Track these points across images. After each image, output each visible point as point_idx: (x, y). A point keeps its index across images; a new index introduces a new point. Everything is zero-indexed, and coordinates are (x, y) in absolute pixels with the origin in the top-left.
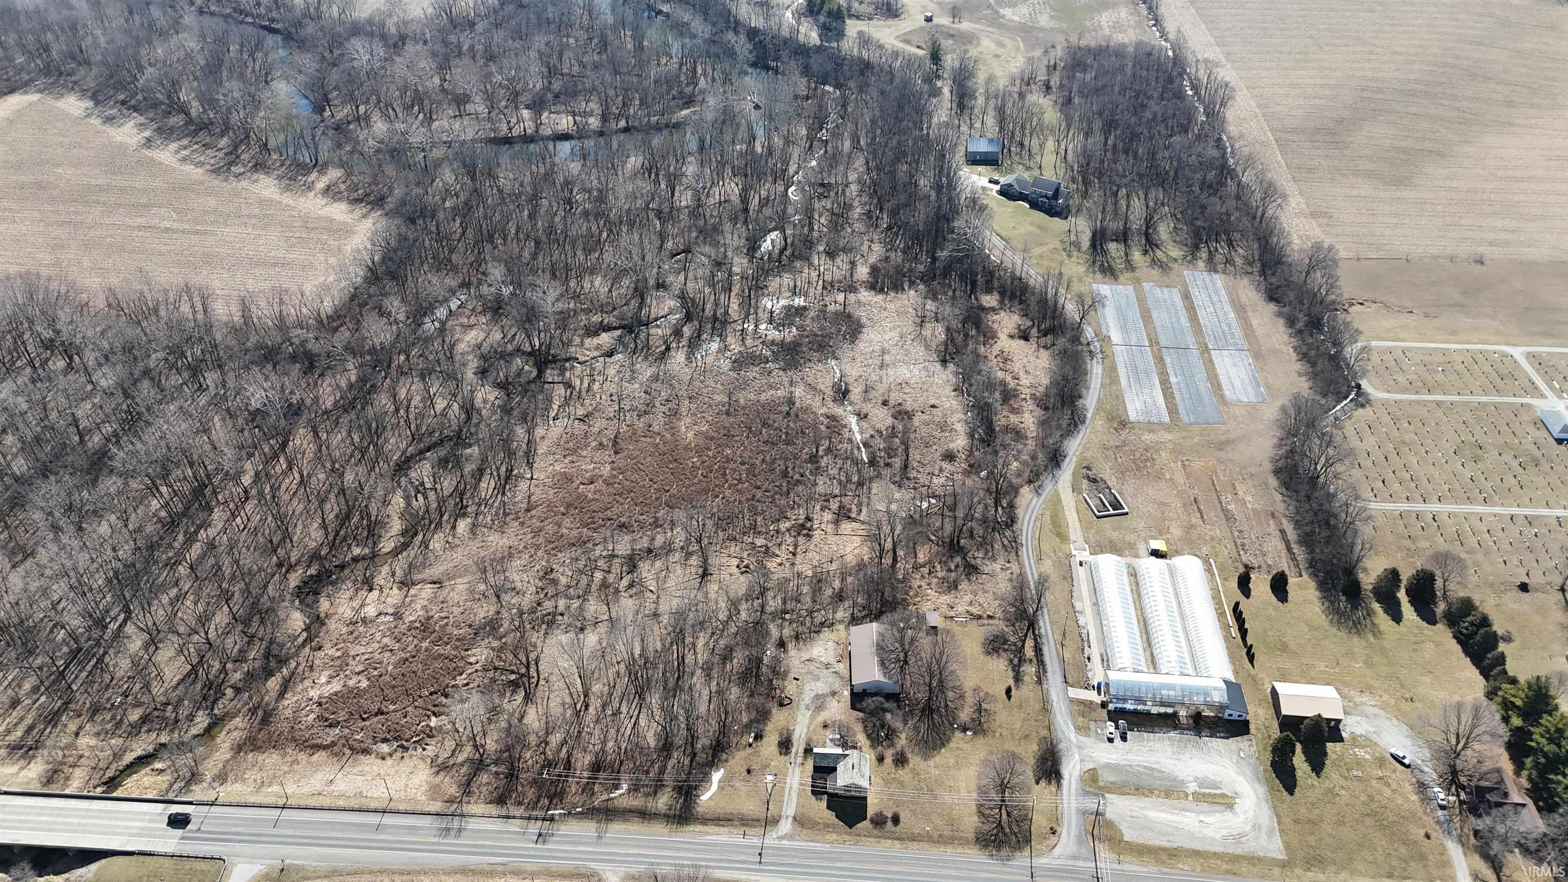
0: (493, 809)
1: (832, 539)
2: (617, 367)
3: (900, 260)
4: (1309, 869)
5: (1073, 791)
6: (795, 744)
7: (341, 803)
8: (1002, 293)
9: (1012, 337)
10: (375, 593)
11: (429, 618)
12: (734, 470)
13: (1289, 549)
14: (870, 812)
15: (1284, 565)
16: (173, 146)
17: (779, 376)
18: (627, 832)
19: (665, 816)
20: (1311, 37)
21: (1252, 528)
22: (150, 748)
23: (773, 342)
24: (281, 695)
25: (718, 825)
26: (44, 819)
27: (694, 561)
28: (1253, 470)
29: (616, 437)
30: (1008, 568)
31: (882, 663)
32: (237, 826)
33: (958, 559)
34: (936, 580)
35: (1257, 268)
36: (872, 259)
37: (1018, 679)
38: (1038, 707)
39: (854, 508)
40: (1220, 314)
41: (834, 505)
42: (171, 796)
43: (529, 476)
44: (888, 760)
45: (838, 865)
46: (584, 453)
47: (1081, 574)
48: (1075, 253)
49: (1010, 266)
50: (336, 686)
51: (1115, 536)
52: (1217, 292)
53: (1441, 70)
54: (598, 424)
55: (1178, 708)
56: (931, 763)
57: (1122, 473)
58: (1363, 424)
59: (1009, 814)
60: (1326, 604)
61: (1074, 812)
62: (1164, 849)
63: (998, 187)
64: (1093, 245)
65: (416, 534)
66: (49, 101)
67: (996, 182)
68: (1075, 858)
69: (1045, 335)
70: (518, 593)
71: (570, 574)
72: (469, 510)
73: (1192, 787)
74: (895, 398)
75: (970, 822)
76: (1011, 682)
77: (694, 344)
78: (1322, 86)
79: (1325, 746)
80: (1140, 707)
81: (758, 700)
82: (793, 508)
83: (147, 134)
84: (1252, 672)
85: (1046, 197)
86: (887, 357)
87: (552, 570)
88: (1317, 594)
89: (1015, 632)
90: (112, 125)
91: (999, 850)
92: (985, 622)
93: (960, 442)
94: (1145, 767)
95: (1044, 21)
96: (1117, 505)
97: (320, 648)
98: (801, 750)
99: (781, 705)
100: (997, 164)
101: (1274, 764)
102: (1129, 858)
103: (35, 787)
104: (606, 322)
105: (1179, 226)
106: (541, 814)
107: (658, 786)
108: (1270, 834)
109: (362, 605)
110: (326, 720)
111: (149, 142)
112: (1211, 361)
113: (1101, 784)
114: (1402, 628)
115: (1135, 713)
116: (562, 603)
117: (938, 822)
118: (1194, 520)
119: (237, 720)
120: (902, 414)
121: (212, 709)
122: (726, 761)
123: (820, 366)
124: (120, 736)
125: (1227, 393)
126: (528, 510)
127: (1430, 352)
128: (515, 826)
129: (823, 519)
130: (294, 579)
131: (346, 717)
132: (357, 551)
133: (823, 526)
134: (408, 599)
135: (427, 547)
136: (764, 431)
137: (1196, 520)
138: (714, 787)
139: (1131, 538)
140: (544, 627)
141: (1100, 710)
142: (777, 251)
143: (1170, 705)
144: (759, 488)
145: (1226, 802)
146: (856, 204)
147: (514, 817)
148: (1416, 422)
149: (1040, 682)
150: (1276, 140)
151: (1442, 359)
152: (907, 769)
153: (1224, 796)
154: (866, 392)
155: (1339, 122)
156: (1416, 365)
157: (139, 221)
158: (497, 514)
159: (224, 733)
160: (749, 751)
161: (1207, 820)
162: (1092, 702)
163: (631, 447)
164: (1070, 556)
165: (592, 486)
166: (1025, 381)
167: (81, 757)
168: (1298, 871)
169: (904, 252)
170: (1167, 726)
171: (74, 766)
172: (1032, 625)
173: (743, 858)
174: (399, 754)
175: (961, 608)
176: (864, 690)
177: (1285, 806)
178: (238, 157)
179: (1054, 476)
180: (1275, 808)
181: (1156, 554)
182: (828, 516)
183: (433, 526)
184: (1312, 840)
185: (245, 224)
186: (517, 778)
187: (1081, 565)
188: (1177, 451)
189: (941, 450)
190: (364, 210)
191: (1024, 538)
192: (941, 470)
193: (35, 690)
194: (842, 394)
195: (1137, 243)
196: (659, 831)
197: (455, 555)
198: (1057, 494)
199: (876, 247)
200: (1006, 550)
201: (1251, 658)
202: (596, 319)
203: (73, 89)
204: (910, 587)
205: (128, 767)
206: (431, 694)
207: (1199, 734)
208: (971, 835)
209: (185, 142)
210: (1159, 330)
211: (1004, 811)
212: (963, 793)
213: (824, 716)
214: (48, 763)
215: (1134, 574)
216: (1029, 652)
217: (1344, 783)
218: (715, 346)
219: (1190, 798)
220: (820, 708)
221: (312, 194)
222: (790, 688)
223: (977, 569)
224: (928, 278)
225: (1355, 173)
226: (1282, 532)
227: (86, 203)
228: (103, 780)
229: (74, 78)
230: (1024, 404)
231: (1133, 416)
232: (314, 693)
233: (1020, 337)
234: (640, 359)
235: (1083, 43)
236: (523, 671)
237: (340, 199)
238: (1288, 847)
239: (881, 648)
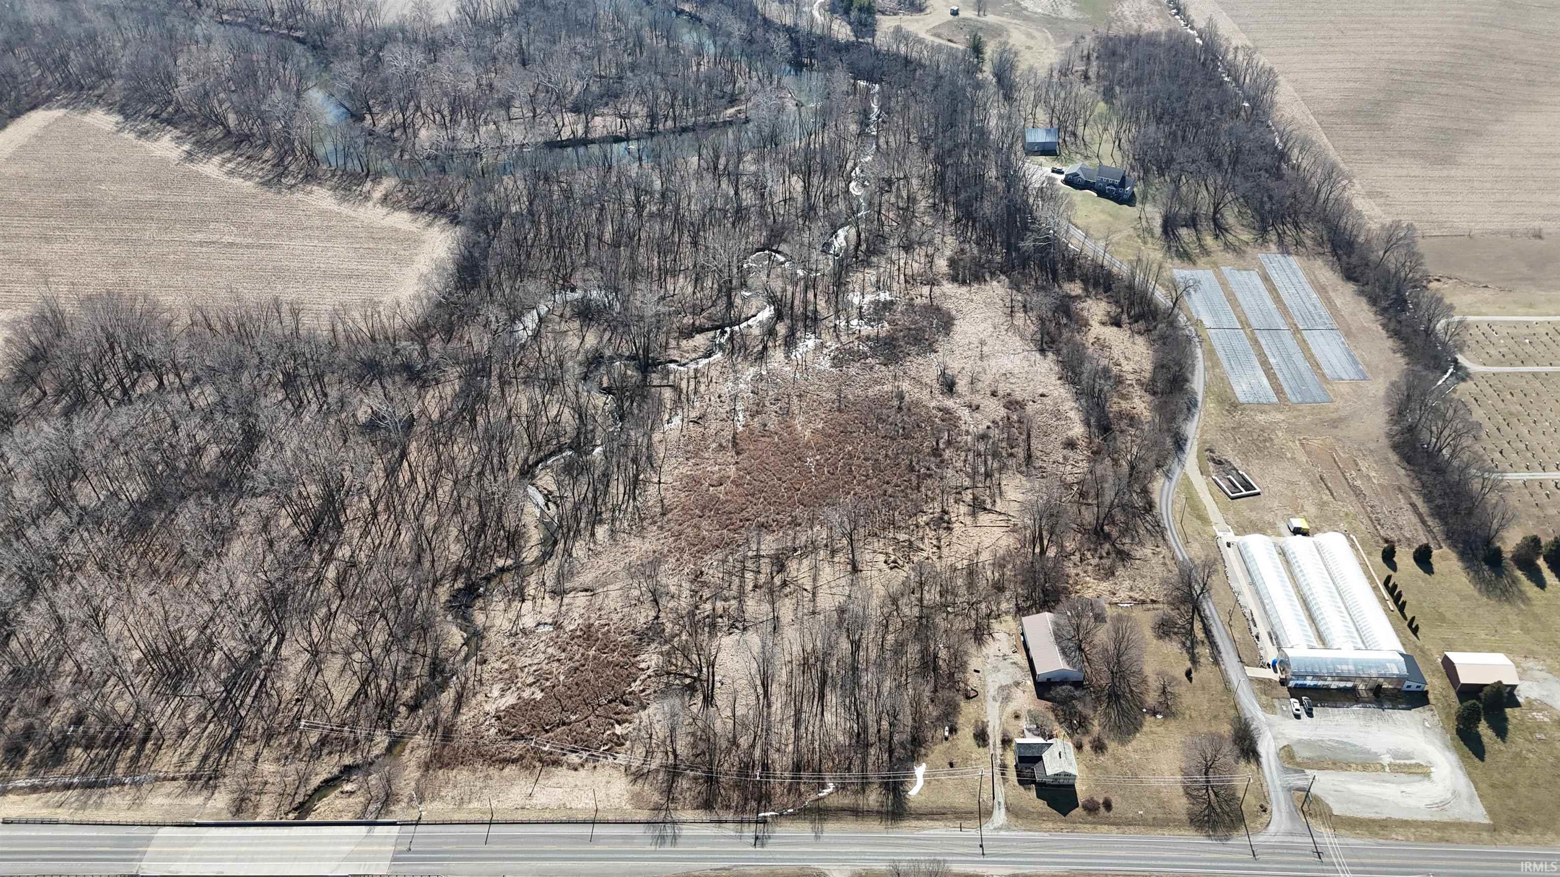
0: (701, 815)
1: (972, 531)
2: (719, 368)
3: (976, 251)
4: (1516, 832)
5: (1273, 768)
6: (991, 736)
7: (547, 816)
8: (1085, 281)
9: (1103, 324)
10: (528, 604)
11: (590, 626)
12: (860, 466)
13: (1424, 522)
14: (1081, 798)
15: (1423, 539)
16: (217, 160)
17: (881, 371)
18: (843, 831)
19: (878, 812)
20: (1331, 22)
21: (1382, 502)
22: (336, 771)
23: (868, 338)
24: (457, 710)
25: (933, 820)
26: (244, 849)
27: (840, 558)
28: (1372, 446)
29: (734, 437)
30: (1159, 553)
31: (1063, 651)
32: (446, 844)
33: (1107, 546)
34: (1090, 568)
35: (1328, 248)
36: (948, 253)
37: (1194, 660)
38: (1221, 687)
39: (988, 501)
40: (1302, 294)
41: (968, 497)
42: (370, 818)
43: (656, 480)
44: (1087, 747)
45: (1061, 852)
46: (706, 455)
47: (1230, 555)
48: (1150, 240)
49: (1091, 254)
50: (510, 699)
51: (1253, 516)
52: (1294, 273)
53: (1462, 51)
54: (713, 426)
55: (1358, 682)
56: (1129, 748)
57: (1245, 454)
58: (1468, 397)
59: (1216, 794)
60: (1472, 574)
61: (1279, 789)
62: (1374, 821)
63: (1063, 177)
64: (1165, 231)
65: (555, 543)
66: (76, 116)
67: (1060, 172)
68: (1291, 834)
69: (1136, 321)
70: (673, 597)
71: (721, 575)
72: (604, 516)
73: (1386, 759)
74: (1003, 388)
75: (1181, 804)
76: (1189, 665)
77: (790, 342)
78: (1353, 69)
79: (1504, 713)
80: (1320, 683)
81: (943, 694)
82: (926, 502)
83: (187, 147)
84: (1418, 643)
85: (1113, 185)
86: (985, 349)
87: (702, 573)
88: (1460, 564)
89: (1181, 616)
90: (148, 139)
91: (1215, 830)
92: (1150, 606)
93: (1078, 430)
94: (1337, 742)
95: (1067, 12)
96: (1248, 486)
97: (485, 661)
98: (998, 742)
99: (968, 698)
100: (1055, 154)
101: (1459, 732)
102: (1343, 832)
103: (226, 818)
104: (697, 323)
105: (1243, 210)
106: (753, 817)
107: (864, 786)
108: (1470, 799)
109: (519, 617)
110: (509, 733)
111: (190, 156)
112: (1304, 341)
113: (1298, 760)
114: (1547, 594)
115: (1315, 688)
116: (719, 604)
117: (1149, 805)
118: (1325, 498)
119: (418, 738)
120: (1012, 404)
121: (390, 728)
122: (926, 755)
123: (920, 360)
124: (301, 760)
125: (1326, 371)
126: (663, 514)
127: (1515, 325)
128: (729, 830)
129: (959, 511)
130: (443, 593)
131: (528, 730)
132: (500, 563)
133: (961, 518)
134: (564, 608)
135: (570, 555)
136: (880, 426)
137: (1326, 497)
138: (920, 782)
139: (1269, 517)
140: (706, 629)
141: (1280, 687)
142: (852, 247)
143: (1348, 679)
144: (888, 483)
145: (1421, 771)
146: (919, 197)
147: (726, 822)
148: (1516, 391)
149: (1216, 662)
150: (1320, 123)
151: (1526, 331)
152: (1107, 755)
153: (1419, 765)
154: (972, 383)
155: (1377, 103)
156: (1503, 338)
157: (199, 236)
158: (633, 519)
159: (407, 751)
160: (947, 744)
161: (1408, 790)
162: (1270, 680)
163: (751, 447)
164: (1215, 538)
165: (722, 488)
166: (1127, 367)
167: (266, 783)
168: (1505, 834)
169: (978, 244)
170: (1349, 700)
171: (260, 793)
172: (1196, 608)
173: (966, 850)
174: (591, 764)
175: (1123, 594)
176: (1049, 679)
177: (1478, 771)
178: (286, 168)
179: (1180, 460)
180: (1469, 774)
181: (1297, 531)
182: (963, 509)
183: (572, 534)
184: (1511, 803)
185: (310, 237)
186: (718, 782)
187: (1229, 545)
188: (1292, 430)
189: (1062, 438)
190: (428, 219)
191: (1166, 522)
192: (1065, 458)
193: (201, 718)
194: (949, 386)
195: (1205, 226)
196: (875, 829)
197: (601, 562)
198: (1186, 477)
199: (949, 239)
200: (1152, 535)
201: (1415, 631)
202: (688, 320)
203: (97, 103)
204: (1068, 576)
205: (317, 790)
206: (610, 702)
207: (1381, 706)
208: (1184, 817)
209: (228, 155)
210: (1247, 311)
211: (1210, 791)
212: (1167, 775)
213: (1011, 707)
214: (232, 792)
215: (1283, 553)
216: (1200, 635)
217: (1530, 747)
218: (811, 343)
219: (1387, 769)
220: (1007, 699)
221: (370, 204)
222: (973, 681)
223: (1128, 555)
224: (1005, 269)
225: (1401, 154)
226: (1413, 505)
227: (139, 219)
228: (294, 805)
229: (96, 92)
230: (1131, 389)
231: (1242, 398)
232: (490, 707)
233: (1112, 324)
234: (739, 359)
235: (1112, 33)
236: (696, 675)
237: (400, 209)
238: (1490, 811)
239: (1058, 637)
